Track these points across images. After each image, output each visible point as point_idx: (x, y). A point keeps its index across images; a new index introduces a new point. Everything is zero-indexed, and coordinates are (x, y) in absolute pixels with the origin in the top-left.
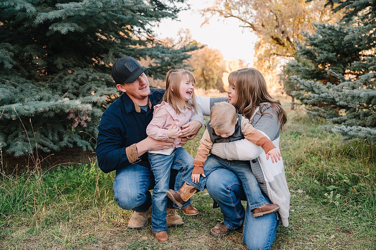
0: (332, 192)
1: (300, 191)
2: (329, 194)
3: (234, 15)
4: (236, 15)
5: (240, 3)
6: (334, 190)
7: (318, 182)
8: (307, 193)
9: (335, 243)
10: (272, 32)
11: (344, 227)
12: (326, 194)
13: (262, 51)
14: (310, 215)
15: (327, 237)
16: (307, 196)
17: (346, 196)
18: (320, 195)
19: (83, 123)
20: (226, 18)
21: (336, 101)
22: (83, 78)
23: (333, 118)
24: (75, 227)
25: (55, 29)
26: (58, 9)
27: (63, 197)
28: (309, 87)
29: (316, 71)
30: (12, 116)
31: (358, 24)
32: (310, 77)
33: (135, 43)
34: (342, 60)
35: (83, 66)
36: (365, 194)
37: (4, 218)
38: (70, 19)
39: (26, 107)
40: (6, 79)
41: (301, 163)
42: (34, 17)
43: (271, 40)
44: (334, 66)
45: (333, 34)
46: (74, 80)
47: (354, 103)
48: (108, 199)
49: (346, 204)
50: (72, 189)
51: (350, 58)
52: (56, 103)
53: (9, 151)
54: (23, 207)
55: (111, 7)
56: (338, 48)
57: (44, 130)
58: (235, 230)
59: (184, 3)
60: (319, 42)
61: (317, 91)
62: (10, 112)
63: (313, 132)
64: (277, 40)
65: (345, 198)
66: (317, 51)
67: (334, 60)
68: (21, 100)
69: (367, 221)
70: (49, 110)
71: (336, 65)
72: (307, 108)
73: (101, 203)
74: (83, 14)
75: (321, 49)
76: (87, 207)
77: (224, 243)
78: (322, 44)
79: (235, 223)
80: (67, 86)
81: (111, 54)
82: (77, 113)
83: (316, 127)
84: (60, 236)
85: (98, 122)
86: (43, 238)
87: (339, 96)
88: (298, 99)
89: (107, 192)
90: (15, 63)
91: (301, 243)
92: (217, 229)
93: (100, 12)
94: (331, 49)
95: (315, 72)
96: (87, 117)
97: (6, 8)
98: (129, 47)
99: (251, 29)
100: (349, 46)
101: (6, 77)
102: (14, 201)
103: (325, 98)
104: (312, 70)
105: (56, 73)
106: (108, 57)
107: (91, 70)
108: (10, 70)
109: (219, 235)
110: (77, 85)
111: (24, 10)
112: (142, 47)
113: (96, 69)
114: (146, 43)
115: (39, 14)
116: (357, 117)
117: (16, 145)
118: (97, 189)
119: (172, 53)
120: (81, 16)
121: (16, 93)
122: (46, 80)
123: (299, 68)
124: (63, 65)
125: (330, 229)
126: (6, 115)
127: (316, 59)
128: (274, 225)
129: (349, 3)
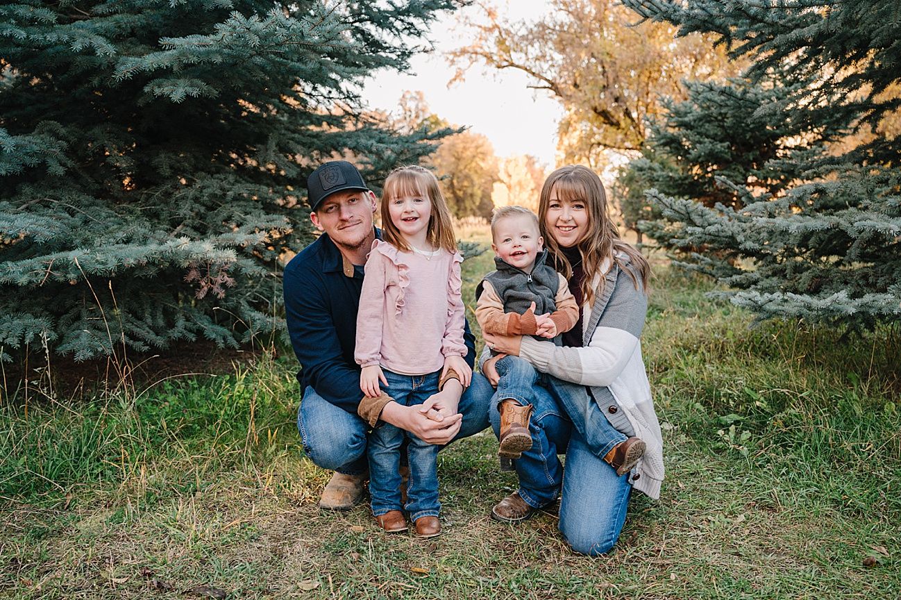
0: (733, 428)
2: (727, 432)
3: (516, 63)
4: (521, 63)
5: (529, 39)
6: (736, 423)
7: (702, 408)
8: (683, 430)
9: (747, 532)
10: (594, 98)
11: (762, 499)
12: (721, 432)
13: (574, 138)
14: (692, 474)
15: (729, 520)
16: (683, 436)
17: (761, 434)
18: (709, 434)
19: (217, 289)
20: (500, 69)
21: (739, 241)
22: (215, 196)
23: (731, 276)
24: (210, 509)
25: (158, 91)
26: (164, 49)
27: (180, 446)
28: (683, 212)
29: (689, 180)
30: (68, 276)
31: (774, 82)
32: (676, 191)
33: (318, 121)
34: (742, 156)
35: (213, 169)
36: (799, 430)
37: (59, 490)
38: (188, 70)
39: (99, 257)
40: (51, 197)
41: (666, 369)
42: (112, 67)
43: (591, 114)
44: (726, 169)
45: (728, 103)
46: (196, 200)
47: (774, 244)
48: (274, 447)
49: (763, 451)
50: (198, 428)
51: (758, 153)
52: (162, 248)
53: (63, 350)
54: (98, 466)
55: (276, 44)
56: (734, 133)
57: (135, 305)
58: (542, 509)
59: (422, 37)
60: (695, 121)
61: (698, 220)
62: (63, 267)
63: (684, 304)
64: (605, 116)
65: (759, 439)
66: (691, 138)
67: (726, 156)
68: (86, 243)
69: (808, 486)
70: (148, 263)
71: (730, 167)
72: (670, 255)
73: (261, 456)
74: (218, 59)
75: (698, 134)
76: (230, 466)
77: (522, 536)
78: (701, 123)
79: (544, 494)
80: (182, 212)
81: (272, 145)
82: (205, 267)
83: (689, 294)
84: (180, 528)
85: (246, 287)
86: (143, 532)
87: (744, 231)
88: (652, 236)
89: (272, 434)
90: (70, 163)
91: (677, 533)
92: (505, 507)
93: (252, 56)
94: (719, 133)
95: (687, 182)
96: (226, 277)
97: (50, 45)
98: (308, 130)
99: (552, 93)
100: (753, 128)
101: (51, 192)
102: (78, 454)
103: (715, 236)
104: (680, 178)
105: (157, 185)
106: (267, 150)
107: (231, 178)
108: (61, 178)
109: (511, 519)
110: (203, 210)
111: (90, 51)
112: (335, 130)
113: (241, 177)
114: (344, 120)
115: (122, 59)
116: (780, 273)
117: (77, 337)
118: (252, 427)
119: (400, 142)
120: (212, 63)
121: (74, 228)
122: (136, 200)
123: (655, 174)
124: (171, 167)
125: (734, 502)
126: (55, 273)
127: (690, 154)
128: (622, 496)
129: (764, 40)
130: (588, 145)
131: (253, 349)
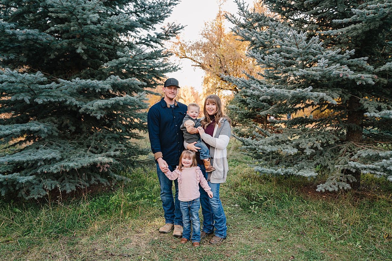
0: (254, 206)
1: (236, 205)
2: (252, 207)
3: (188, 56)
5: (192, 48)
6: (255, 204)
7: (246, 199)
8: (240, 206)
10: (217, 71)
11: (258, 226)
13: (210, 85)
14: (241, 220)
16: (240, 208)
18: (247, 207)
19: (105, 169)
20: (181, 59)
27: (100, 217)
37: (71, 232)
41: (238, 186)
49: (260, 213)
52: (94, 160)
65: (260, 209)
91: (236, 235)
96: (107, 165)
99: (202, 68)
125: (251, 227)
130: (215, 89)
131: (116, 186)
